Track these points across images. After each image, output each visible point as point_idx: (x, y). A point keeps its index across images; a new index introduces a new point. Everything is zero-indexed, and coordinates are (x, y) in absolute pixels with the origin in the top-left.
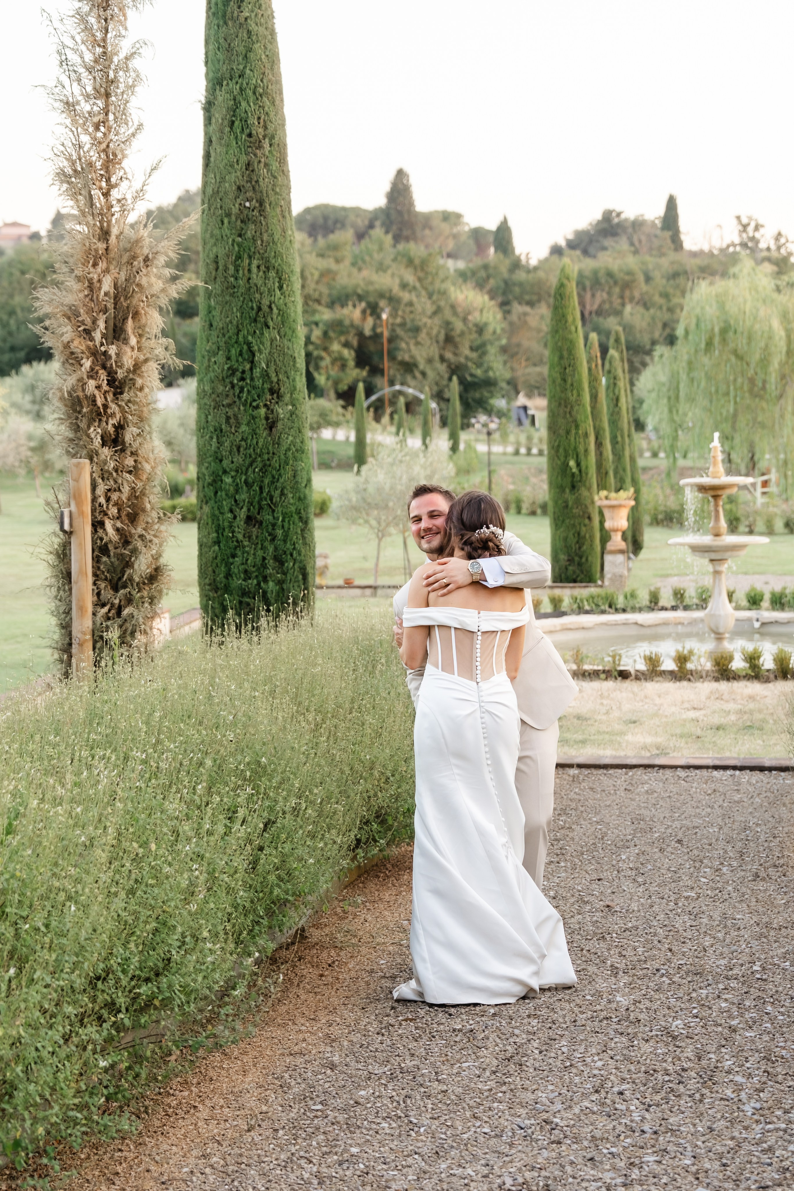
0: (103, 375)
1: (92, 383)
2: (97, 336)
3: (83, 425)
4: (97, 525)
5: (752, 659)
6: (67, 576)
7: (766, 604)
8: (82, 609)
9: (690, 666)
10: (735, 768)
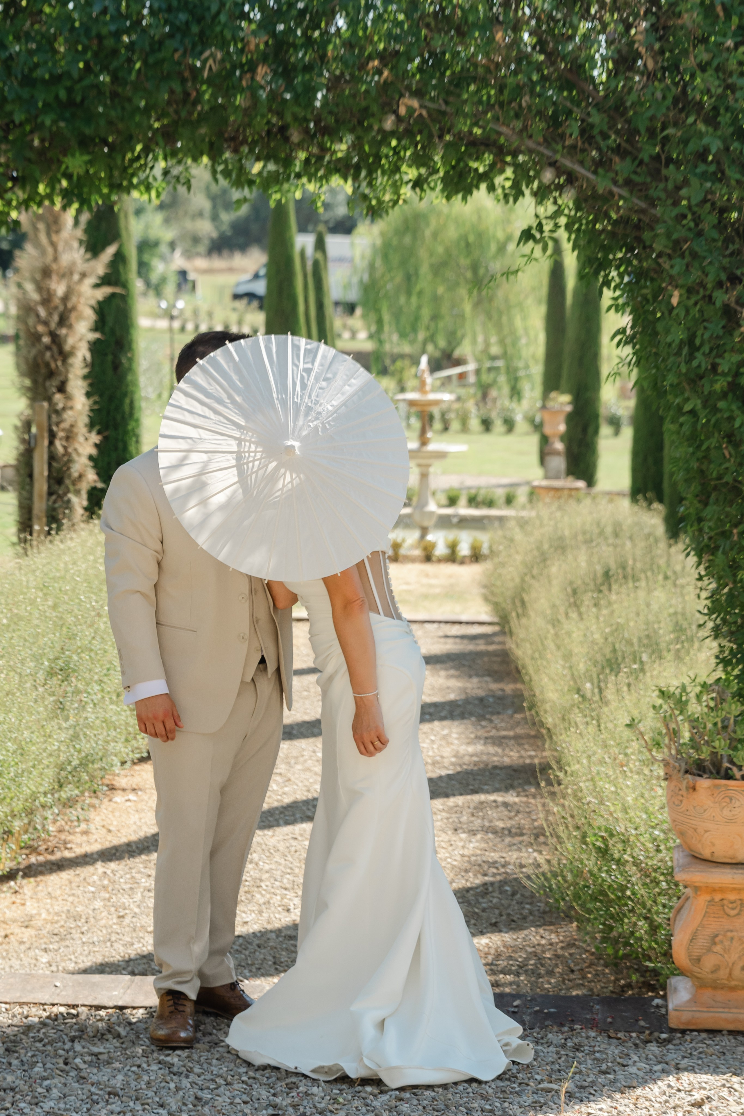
0: (55, 348)
1: (48, 354)
2: (53, 325)
3: (40, 380)
4: (51, 443)
5: (453, 547)
6: (31, 476)
7: (463, 501)
8: (41, 496)
9: (402, 551)
10: (440, 622)
